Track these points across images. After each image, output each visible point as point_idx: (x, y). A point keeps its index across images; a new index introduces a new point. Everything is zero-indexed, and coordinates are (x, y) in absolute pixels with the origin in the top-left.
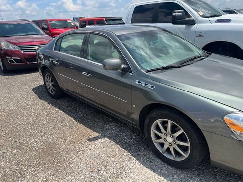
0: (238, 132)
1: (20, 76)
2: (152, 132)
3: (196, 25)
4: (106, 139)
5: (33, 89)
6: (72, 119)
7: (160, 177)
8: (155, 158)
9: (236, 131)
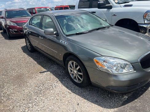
0: (100, 66)
1: (17, 40)
2: (68, 68)
3: (113, 8)
4: (49, 72)
5: (22, 48)
6: (36, 62)
7: (69, 91)
8: (71, 82)
9: (99, 66)
